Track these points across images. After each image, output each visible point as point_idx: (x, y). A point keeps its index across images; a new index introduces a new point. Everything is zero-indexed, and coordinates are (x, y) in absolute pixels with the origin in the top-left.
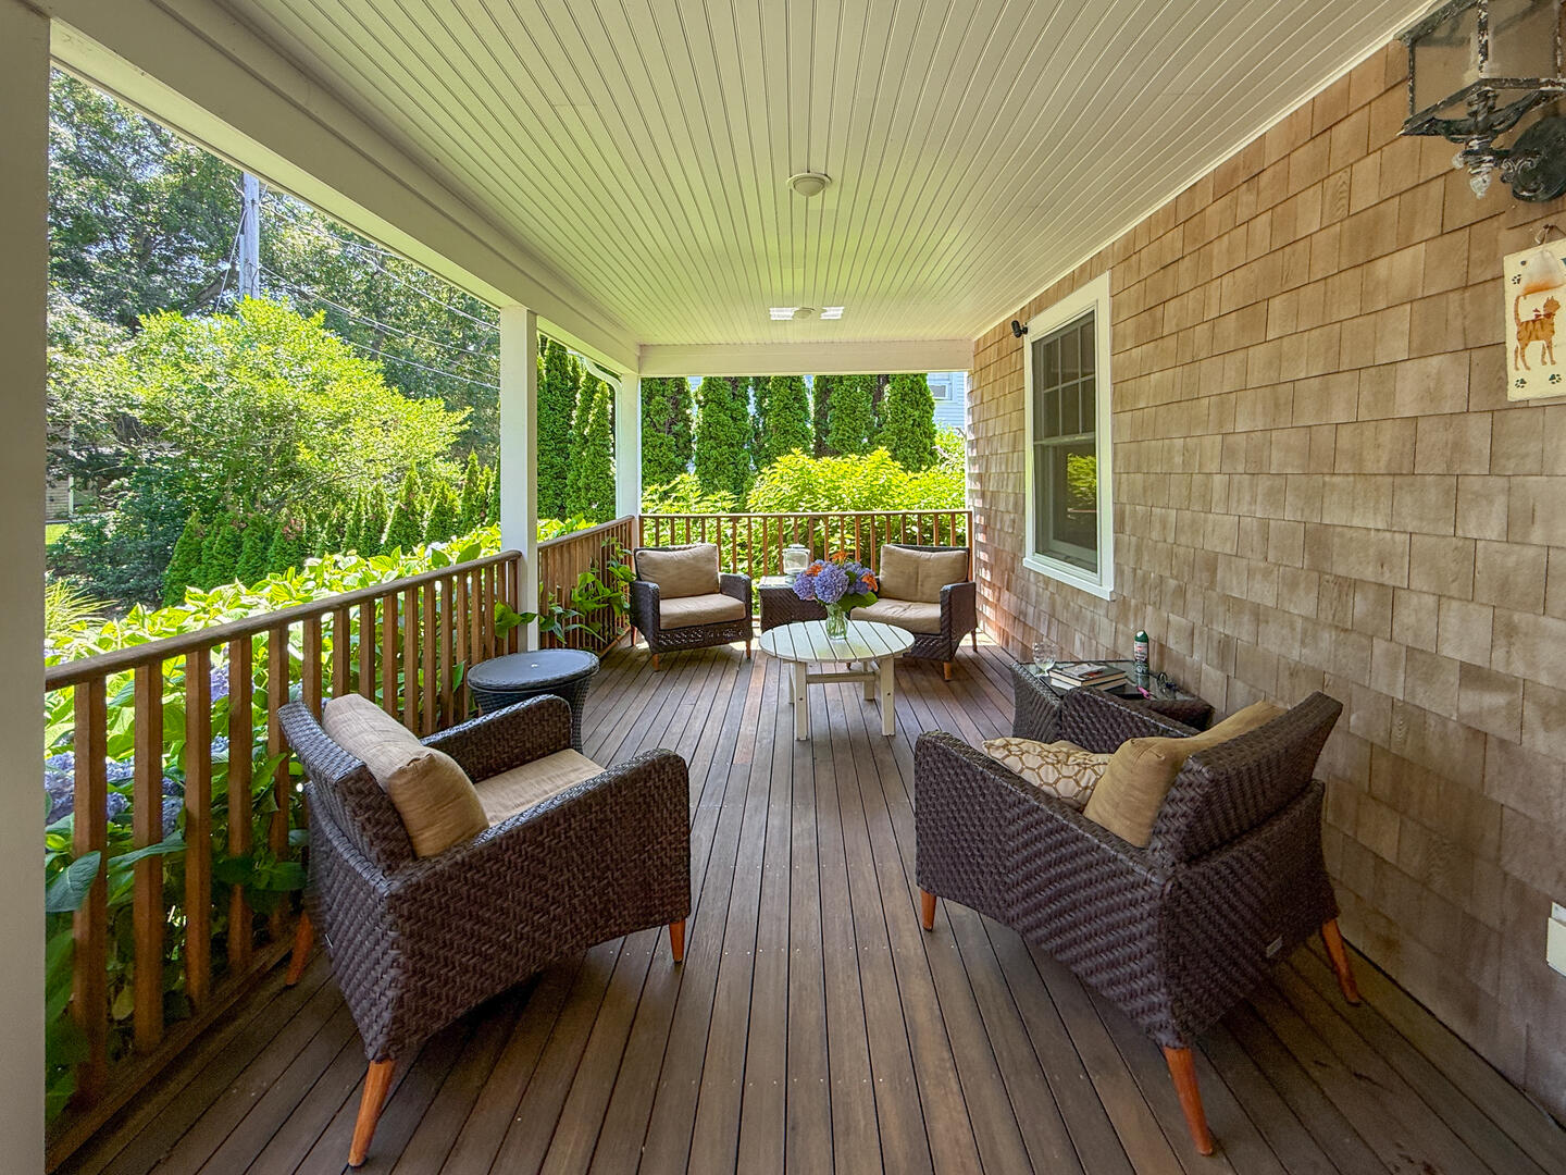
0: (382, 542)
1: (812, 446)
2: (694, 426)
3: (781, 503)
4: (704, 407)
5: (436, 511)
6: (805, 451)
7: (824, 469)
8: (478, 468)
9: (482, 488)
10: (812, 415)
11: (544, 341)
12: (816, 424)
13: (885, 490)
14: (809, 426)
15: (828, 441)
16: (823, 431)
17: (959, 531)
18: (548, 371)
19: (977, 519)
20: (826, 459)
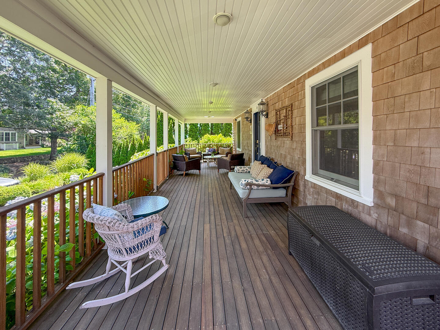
0: (129, 150)
1: (210, 132)
2: (188, 129)
3: (205, 142)
4: (190, 125)
5: (139, 144)
6: (209, 134)
7: (212, 137)
8: (147, 136)
9: (148, 140)
10: (210, 127)
11: (159, 112)
12: (211, 128)
13: (221, 140)
14: (210, 129)
15: (213, 132)
16: (212, 130)
17: (231, 146)
18: (161, 118)
19: (234, 144)
20: (212, 135)
